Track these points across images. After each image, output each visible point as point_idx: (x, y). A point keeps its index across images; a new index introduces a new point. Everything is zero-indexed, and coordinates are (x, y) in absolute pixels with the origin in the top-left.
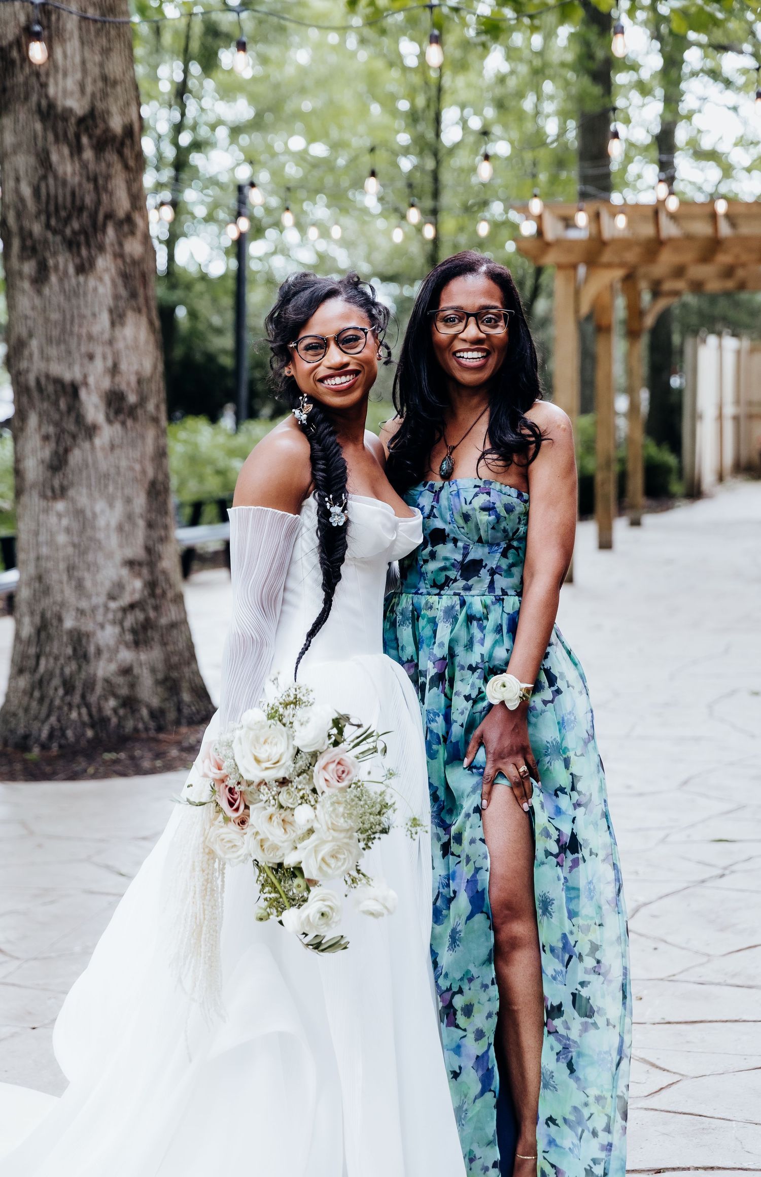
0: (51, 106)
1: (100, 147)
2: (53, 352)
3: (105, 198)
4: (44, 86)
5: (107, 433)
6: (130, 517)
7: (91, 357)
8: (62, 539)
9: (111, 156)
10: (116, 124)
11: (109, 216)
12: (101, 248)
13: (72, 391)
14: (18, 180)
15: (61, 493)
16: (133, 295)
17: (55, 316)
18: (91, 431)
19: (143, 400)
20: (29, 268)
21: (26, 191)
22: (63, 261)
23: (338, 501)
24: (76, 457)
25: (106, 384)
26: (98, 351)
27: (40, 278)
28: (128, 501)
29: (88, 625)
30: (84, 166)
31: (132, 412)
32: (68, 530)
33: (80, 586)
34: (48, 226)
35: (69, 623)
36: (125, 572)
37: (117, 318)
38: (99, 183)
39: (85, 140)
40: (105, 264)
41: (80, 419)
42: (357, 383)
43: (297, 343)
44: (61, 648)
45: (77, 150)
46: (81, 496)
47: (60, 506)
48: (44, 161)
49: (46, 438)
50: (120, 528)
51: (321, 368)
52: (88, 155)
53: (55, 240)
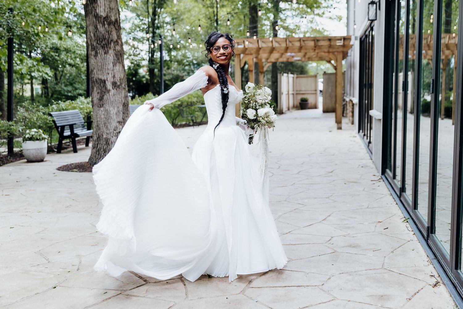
0: (97, 14)
1: (109, 24)
2: (99, 73)
3: (111, 36)
4: (96, 10)
5: (113, 92)
6: (118, 111)
7: (108, 74)
8: (103, 116)
9: (112, 27)
10: (113, 19)
11: (112, 41)
12: (110, 48)
13: (104, 82)
14: (90, 32)
15: (101, 106)
16: (118, 59)
17: (100, 64)
18: (109, 91)
19: (121, 84)
20: (93, 53)
21: (92, 35)
22: (101, 51)
23: (225, 87)
24: (105, 97)
25: (112, 80)
26: (110, 72)
27: (96, 55)
28: (118, 107)
29: (109, 137)
30: (106, 29)
31: (118, 87)
32: (104, 115)
33: (107, 128)
34: (97, 43)
35: (105, 136)
36: (118, 124)
37: (114, 65)
38: (109, 32)
39: (105, 23)
40: (111, 52)
41: (106, 88)
42: (227, 58)
43: (213, 48)
44: (103, 142)
45: (104, 25)
46: (107, 106)
47: (102, 109)
48: (96, 27)
49: (98, 93)
50: (116, 114)
51: (218, 54)
52: (106, 26)
53: (99, 46)
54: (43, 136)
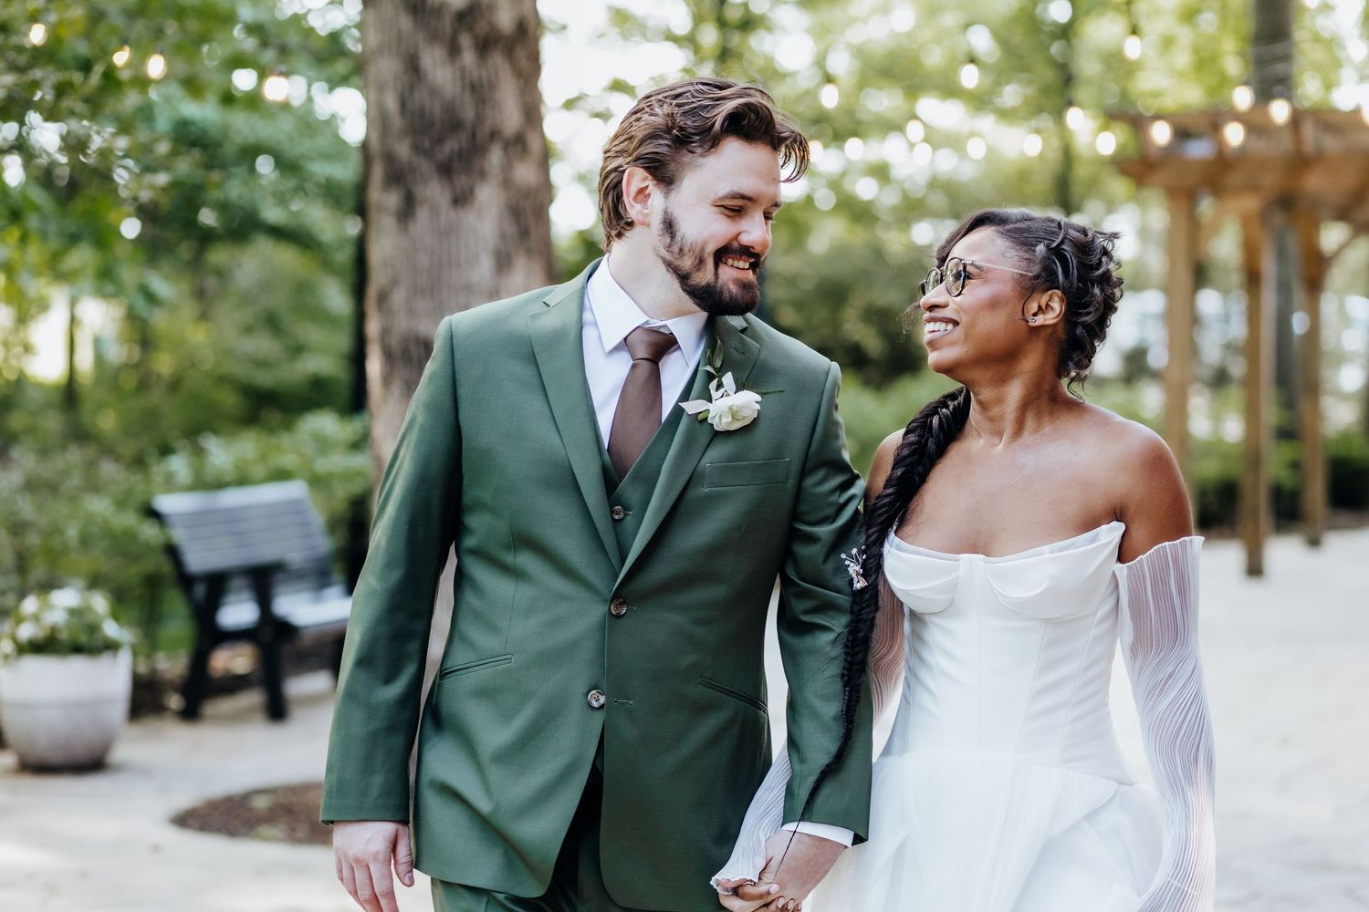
2: (421, 304)
3: (488, 111)
9: (499, 60)
10: (505, 19)
11: (494, 135)
12: (482, 175)
16: (523, 232)
20: (393, 199)
21: (391, 103)
22: (434, 192)
27: (407, 211)
37: (502, 262)
38: (480, 91)
40: (489, 197)
45: (454, 51)
48: (413, 67)
52: (468, 57)
53: (424, 165)
54: (111, 629)
